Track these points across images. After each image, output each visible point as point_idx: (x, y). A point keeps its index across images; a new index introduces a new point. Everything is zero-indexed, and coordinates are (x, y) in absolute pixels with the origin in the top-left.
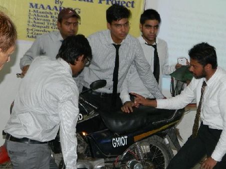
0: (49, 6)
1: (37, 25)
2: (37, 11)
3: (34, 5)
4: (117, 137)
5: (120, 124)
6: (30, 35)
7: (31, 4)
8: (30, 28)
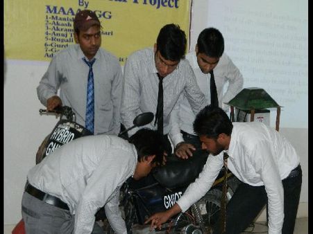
0: (71, 9)
1: (57, 37)
2: (57, 17)
3: (52, 8)
4: (170, 194)
5: (173, 175)
6: (50, 53)
7: (48, 7)
8: (49, 42)
